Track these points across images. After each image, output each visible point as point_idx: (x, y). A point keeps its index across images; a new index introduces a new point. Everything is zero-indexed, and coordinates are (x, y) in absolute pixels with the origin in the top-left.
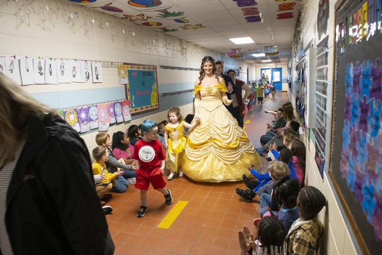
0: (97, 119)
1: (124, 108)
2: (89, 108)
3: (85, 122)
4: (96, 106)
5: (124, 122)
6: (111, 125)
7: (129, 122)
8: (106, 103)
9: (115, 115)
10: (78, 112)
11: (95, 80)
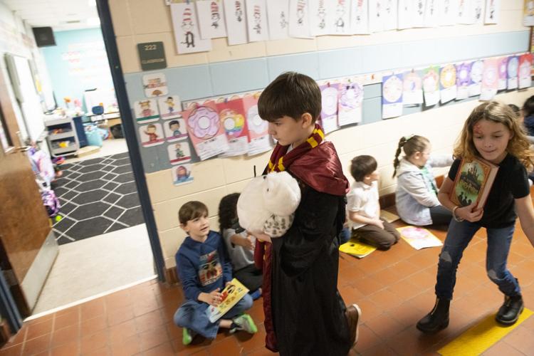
0: (481, 81)
1: (523, 65)
2: (473, 63)
3: (465, 84)
4: (483, 61)
5: (518, 89)
6: (499, 92)
7: (525, 89)
8: (497, 58)
9: (507, 77)
10: (457, 69)
11: (488, 21)
